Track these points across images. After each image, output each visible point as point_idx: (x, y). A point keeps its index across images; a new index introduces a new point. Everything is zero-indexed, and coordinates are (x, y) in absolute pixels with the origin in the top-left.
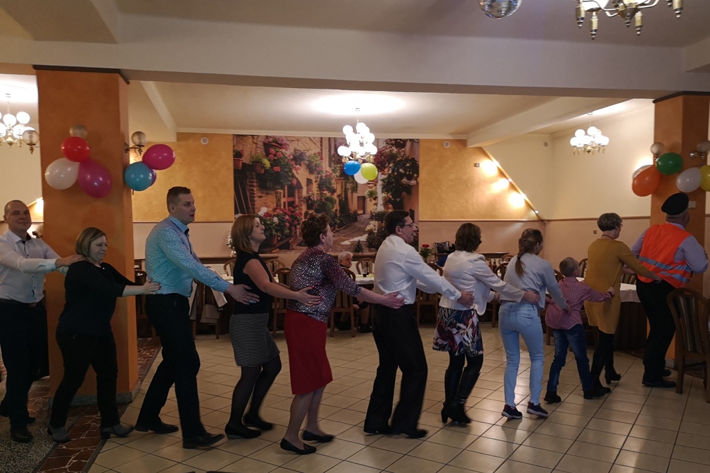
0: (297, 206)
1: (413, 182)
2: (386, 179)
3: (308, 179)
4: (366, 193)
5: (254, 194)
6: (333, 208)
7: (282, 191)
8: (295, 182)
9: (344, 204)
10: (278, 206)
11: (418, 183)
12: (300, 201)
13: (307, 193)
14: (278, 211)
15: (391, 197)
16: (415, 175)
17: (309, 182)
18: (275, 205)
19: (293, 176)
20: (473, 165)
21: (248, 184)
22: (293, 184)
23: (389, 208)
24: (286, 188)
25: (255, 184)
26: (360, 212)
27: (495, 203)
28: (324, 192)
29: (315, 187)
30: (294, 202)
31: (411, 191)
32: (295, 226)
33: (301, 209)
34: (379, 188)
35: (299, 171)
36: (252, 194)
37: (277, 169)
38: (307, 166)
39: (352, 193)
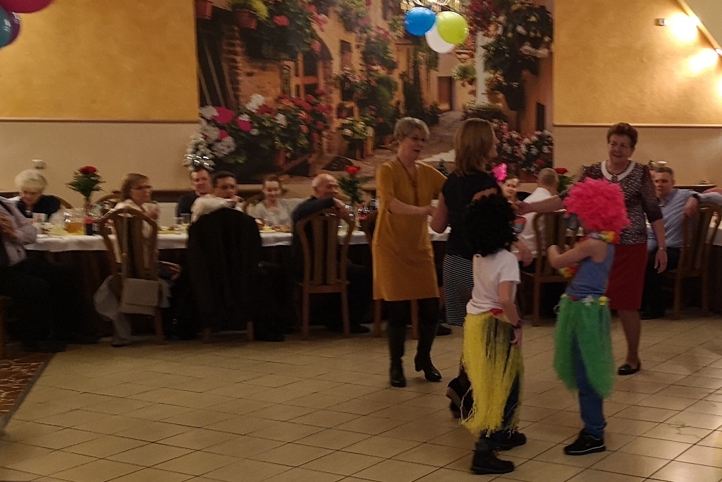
0: (323, 94)
1: (542, 52)
2: (491, 45)
3: (342, 42)
4: (454, 72)
5: (237, 68)
6: (392, 98)
7: (291, 64)
8: (317, 46)
9: (413, 92)
10: (285, 93)
11: (551, 54)
12: (328, 84)
13: (343, 69)
14: (286, 102)
15: (501, 79)
16: (547, 39)
17: (345, 47)
18: (279, 90)
19: (313, 35)
20: (652, 22)
21: (225, 48)
22: (313, 50)
23: (498, 101)
24: (300, 57)
25: (239, 49)
26: (444, 106)
27: (692, 94)
28: (375, 68)
29: (356, 57)
30: (315, 86)
31: (538, 69)
32: (319, 132)
33: (329, 100)
34: (479, 63)
35: (324, 26)
36: (234, 68)
37: (282, 20)
38: (341, 17)
39: (428, 71)
